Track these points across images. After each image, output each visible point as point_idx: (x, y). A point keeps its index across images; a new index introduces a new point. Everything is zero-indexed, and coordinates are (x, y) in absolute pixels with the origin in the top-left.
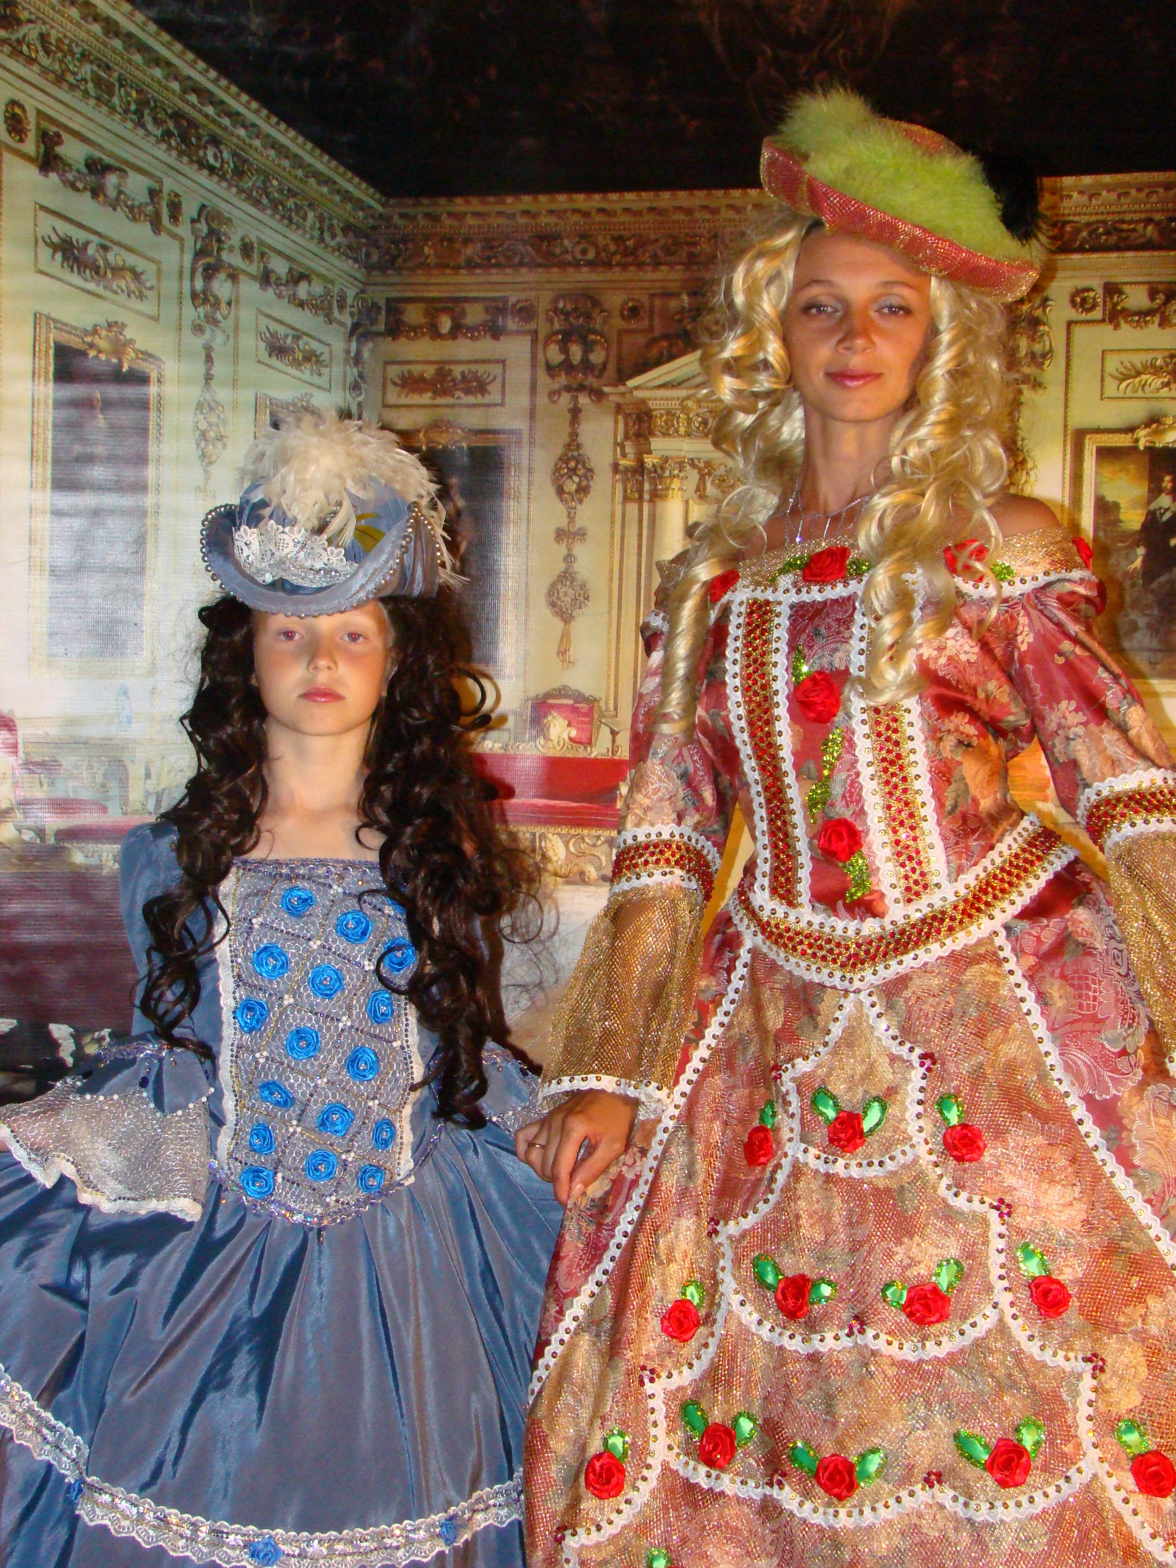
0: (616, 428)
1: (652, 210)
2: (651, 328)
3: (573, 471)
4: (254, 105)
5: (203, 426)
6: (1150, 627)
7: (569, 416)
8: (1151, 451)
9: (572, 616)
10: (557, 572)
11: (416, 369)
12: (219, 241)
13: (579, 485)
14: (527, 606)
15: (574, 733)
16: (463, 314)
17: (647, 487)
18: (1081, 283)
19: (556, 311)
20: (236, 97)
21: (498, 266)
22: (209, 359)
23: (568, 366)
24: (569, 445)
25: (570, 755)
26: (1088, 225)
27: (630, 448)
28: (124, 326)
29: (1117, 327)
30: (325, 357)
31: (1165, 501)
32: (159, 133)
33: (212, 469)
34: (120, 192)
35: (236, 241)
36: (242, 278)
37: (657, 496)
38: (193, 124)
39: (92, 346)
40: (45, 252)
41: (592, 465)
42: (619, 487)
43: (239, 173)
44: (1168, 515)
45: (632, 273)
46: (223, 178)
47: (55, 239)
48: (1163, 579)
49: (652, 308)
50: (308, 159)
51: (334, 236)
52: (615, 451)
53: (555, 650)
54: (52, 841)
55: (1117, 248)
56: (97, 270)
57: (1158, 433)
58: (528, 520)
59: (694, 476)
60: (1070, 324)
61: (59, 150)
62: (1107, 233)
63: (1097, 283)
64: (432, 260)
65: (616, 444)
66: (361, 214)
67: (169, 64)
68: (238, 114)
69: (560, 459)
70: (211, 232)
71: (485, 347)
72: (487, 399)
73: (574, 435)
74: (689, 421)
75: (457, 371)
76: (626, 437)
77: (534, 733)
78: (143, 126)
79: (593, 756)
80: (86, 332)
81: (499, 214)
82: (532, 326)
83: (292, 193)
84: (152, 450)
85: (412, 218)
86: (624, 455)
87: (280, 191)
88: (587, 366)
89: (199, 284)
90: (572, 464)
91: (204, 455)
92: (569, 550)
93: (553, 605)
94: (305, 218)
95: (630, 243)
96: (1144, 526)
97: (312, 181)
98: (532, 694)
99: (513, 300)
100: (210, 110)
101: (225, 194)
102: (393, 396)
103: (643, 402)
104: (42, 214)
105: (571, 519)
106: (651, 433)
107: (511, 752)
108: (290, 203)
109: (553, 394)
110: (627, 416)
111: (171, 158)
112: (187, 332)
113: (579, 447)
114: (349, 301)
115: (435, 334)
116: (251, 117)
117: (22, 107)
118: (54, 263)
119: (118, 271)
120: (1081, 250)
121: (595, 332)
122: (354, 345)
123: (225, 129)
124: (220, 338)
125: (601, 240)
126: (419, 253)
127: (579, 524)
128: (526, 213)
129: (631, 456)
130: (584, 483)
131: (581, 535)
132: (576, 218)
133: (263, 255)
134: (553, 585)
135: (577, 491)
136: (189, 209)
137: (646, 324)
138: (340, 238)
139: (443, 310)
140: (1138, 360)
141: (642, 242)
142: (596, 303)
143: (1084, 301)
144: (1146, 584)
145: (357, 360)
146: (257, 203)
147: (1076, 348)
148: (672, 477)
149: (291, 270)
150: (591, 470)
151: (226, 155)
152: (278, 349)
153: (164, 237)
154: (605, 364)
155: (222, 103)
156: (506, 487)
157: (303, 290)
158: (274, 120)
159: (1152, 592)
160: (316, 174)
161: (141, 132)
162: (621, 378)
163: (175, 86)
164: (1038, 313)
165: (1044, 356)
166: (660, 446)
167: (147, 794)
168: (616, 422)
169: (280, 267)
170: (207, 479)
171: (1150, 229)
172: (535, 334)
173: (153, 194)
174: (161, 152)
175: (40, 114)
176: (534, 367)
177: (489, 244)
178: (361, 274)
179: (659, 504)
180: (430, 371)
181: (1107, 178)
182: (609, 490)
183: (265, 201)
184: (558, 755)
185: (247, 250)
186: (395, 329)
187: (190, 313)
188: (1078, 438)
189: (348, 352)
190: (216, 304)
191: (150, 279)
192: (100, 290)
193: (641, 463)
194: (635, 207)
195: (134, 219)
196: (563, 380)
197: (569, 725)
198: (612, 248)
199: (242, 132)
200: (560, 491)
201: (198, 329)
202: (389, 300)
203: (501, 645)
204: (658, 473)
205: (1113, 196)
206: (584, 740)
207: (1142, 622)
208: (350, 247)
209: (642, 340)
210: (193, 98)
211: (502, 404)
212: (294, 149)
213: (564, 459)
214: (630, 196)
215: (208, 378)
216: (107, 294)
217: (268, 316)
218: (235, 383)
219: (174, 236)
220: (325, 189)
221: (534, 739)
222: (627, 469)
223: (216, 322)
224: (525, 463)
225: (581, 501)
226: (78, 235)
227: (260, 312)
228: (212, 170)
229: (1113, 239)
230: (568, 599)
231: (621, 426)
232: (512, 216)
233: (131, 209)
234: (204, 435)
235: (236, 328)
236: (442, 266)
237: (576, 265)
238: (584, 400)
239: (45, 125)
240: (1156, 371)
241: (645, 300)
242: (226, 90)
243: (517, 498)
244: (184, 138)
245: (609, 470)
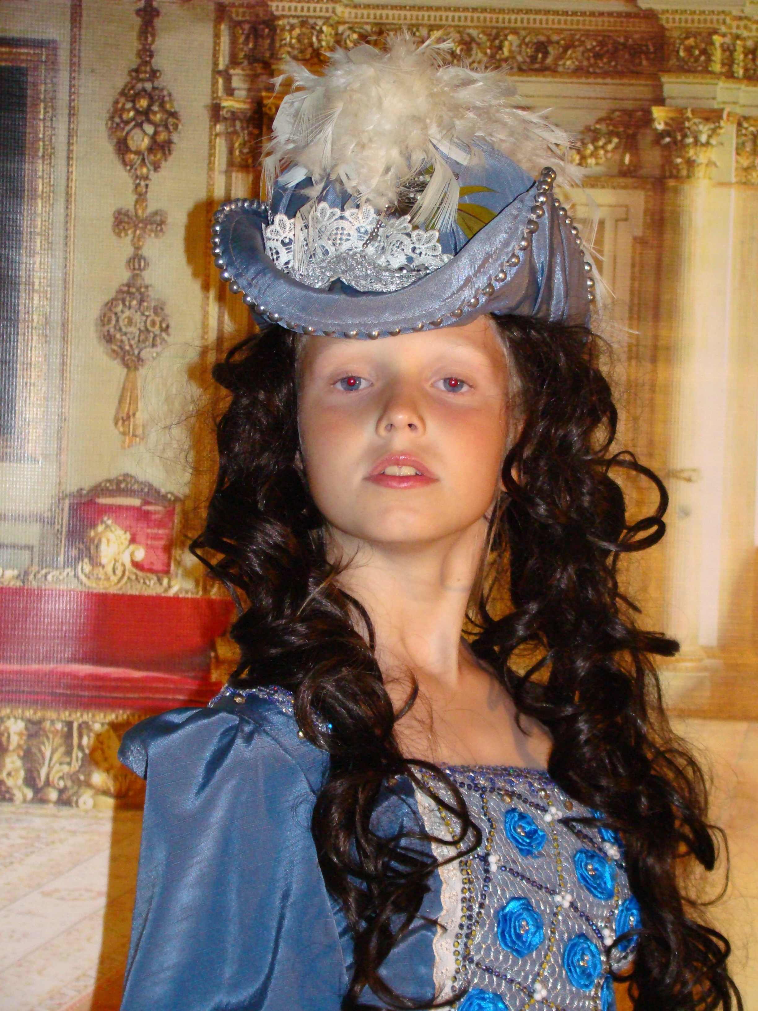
0: (216, 44)
3: (145, 115)
7: (138, 21)
9: (139, 358)
10: (115, 285)
13: (153, 138)
14: (64, 340)
15: (140, 554)
24: (137, 71)
25: (135, 590)
27: (239, 81)
41: (176, 107)
42: (221, 145)
52: (214, 83)
53: (111, 412)
58: (68, 195)
65: (216, 72)
69: (123, 93)
73: (146, 54)
76: (234, 62)
77: (74, 552)
79: (171, 593)
86: (230, 92)
90: (143, 103)
92: (138, 248)
93: (109, 339)
98: (72, 487)
103: (262, 2)
105: (141, 197)
106: (276, 56)
107: (35, 585)
110: (235, 25)
113: (154, 74)
127: (153, 204)
129: (242, 93)
130: (162, 137)
131: (157, 223)
134: (110, 305)
135: (150, 150)
150: (173, 115)
156: (29, 137)
168: (217, 36)
182: (203, 149)
184: (113, 590)
197: (133, 540)
200: (122, 148)
203: (19, 405)
206: (158, 566)
213: (130, 94)
221: (73, 562)
222: (234, 116)
224: (63, 96)
225: (156, 167)
230: (133, 330)
231: (225, 40)
243: (49, 156)
245: (205, 117)
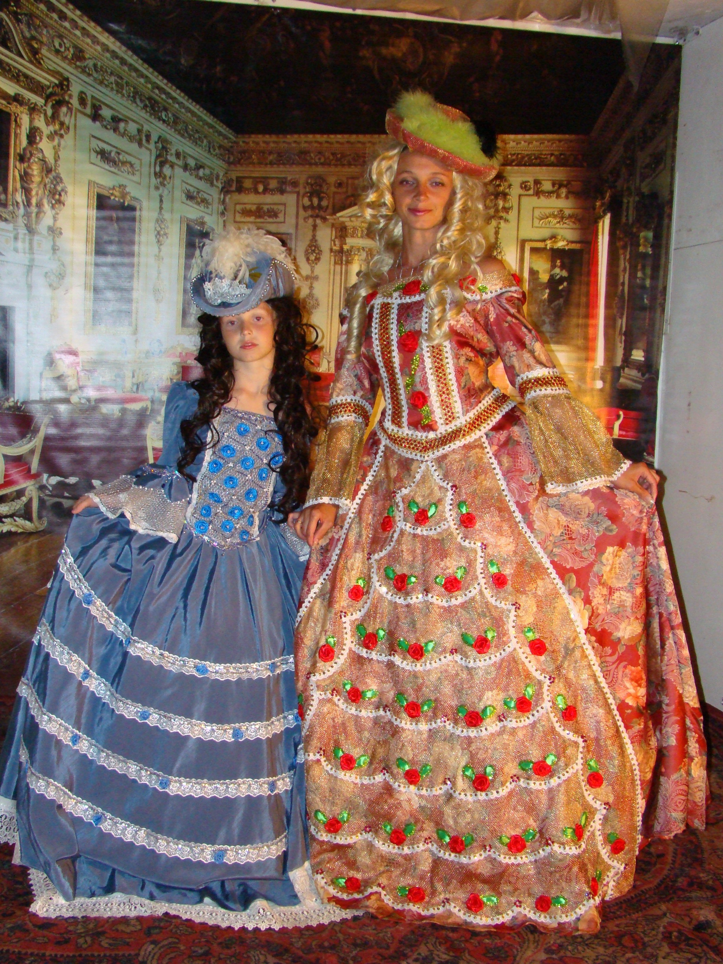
0: (332, 233)
1: (348, 142)
2: (347, 192)
3: (314, 251)
4: (182, 94)
5: (158, 229)
6: (550, 323)
7: (312, 228)
8: (552, 249)
9: (312, 312)
10: (306, 294)
11: (248, 207)
12: (167, 151)
13: (316, 257)
16: (268, 184)
17: (344, 258)
18: (525, 179)
19: (307, 183)
20: (175, 91)
21: (284, 164)
22: (161, 201)
23: (312, 207)
24: (312, 240)
26: (527, 155)
27: (337, 242)
28: (126, 186)
29: (539, 198)
30: (210, 201)
31: (557, 270)
32: (142, 105)
33: (162, 247)
34: (125, 130)
35: (173, 151)
36: (176, 167)
37: (348, 262)
38: (156, 102)
39: (112, 194)
40: (94, 155)
41: (322, 249)
42: (333, 258)
43: (175, 123)
44: (558, 277)
45: (339, 169)
46: (168, 125)
47: (98, 149)
48: (556, 303)
49: (347, 184)
50: (205, 118)
51: (214, 150)
52: (331, 243)
54: (93, 403)
55: (539, 165)
56: (115, 162)
57: (555, 242)
59: (364, 255)
60: (520, 196)
61: (100, 112)
62: (536, 159)
63: (531, 180)
64: (256, 161)
65: (332, 240)
66: (226, 141)
67: (147, 77)
68: (176, 98)
69: (308, 246)
70: (164, 148)
71: (277, 198)
72: (278, 220)
73: (314, 236)
74: (362, 231)
75: (265, 208)
76: (336, 237)
78: (136, 103)
79: (320, 371)
80: (110, 189)
81: (284, 142)
82: (297, 190)
83: (197, 132)
84: (137, 239)
85: (247, 143)
86: (335, 245)
87: (192, 130)
88: (320, 207)
89: (158, 169)
90: (313, 248)
91: (158, 241)
92: (311, 284)
94: (202, 142)
95: (339, 156)
96: (549, 280)
97: (206, 127)
99: (289, 178)
100: (164, 96)
101: (169, 132)
102: (239, 218)
103: (343, 223)
104: (92, 139)
105: (312, 272)
106: (347, 236)
108: (197, 136)
109: (305, 219)
110: (336, 228)
111: (147, 116)
112: (152, 188)
113: (316, 241)
114: (221, 177)
115: (256, 192)
116: (180, 99)
117: (85, 94)
118: (97, 160)
119: (124, 163)
120: (525, 165)
121: (323, 193)
122: (222, 196)
123: (170, 104)
124: (166, 192)
125: (327, 154)
126: (250, 157)
127: (315, 274)
128: (295, 142)
129: (338, 245)
130: (318, 256)
131: (316, 278)
132: (316, 145)
133: (184, 157)
134: (304, 299)
135: (315, 260)
136: (154, 137)
137: (344, 190)
138: (217, 151)
139: (260, 182)
140: (547, 212)
141: (343, 156)
142: (324, 181)
143: (526, 186)
144: (549, 306)
145: (224, 202)
146: (182, 136)
147: (522, 207)
148: (355, 254)
149: (196, 164)
150: (321, 251)
151: (170, 115)
152: (190, 197)
153: (143, 149)
154: (327, 207)
155: (169, 93)
157: (201, 172)
158: (190, 101)
159: (552, 309)
160: (208, 124)
161: (134, 105)
162: (334, 213)
163: (149, 86)
164: (507, 190)
165: (509, 209)
166: (351, 242)
167: (133, 384)
168: (332, 231)
169: (192, 163)
170: (160, 251)
171: (552, 158)
172: (298, 193)
173: (139, 131)
174: (143, 113)
175: (93, 97)
176: (298, 207)
177: (279, 154)
178: (225, 166)
179: (350, 266)
180: (254, 208)
181: (536, 136)
182: (328, 259)
183: (186, 135)
185: (178, 155)
186: (240, 190)
187: (154, 181)
188: (523, 243)
189: (220, 199)
190: (165, 178)
191: (137, 166)
192: (116, 171)
193: (342, 248)
194: (341, 140)
195: (132, 142)
196: (310, 213)
198: (331, 158)
199: (177, 106)
200: (308, 259)
201: (157, 188)
202: (238, 178)
204: (349, 253)
205: (538, 144)
206: (316, 365)
207: (547, 320)
208: (221, 155)
209: (343, 196)
210: (157, 91)
211: (284, 222)
212: (199, 113)
213: (310, 246)
214: (339, 136)
215: (161, 208)
216: (119, 173)
217: (187, 184)
218: (172, 211)
219: (147, 149)
220: (211, 130)
222: (336, 251)
223: (164, 185)
224: (293, 247)
225: (316, 264)
226: (107, 148)
227: (183, 181)
228: (164, 121)
229: (538, 161)
230: (310, 305)
231: (334, 232)
232: (289, 143)
233: (130, 137)
234: (158, 233)
235: (173, 188)
236: (260, 163)
237: (316, 164)
238: (318, 221)
239: (95, 101)
240: (555, 217)
241: (345, 180)
242: (171, 88)
244: (153, 108)
245: (329, 251)
